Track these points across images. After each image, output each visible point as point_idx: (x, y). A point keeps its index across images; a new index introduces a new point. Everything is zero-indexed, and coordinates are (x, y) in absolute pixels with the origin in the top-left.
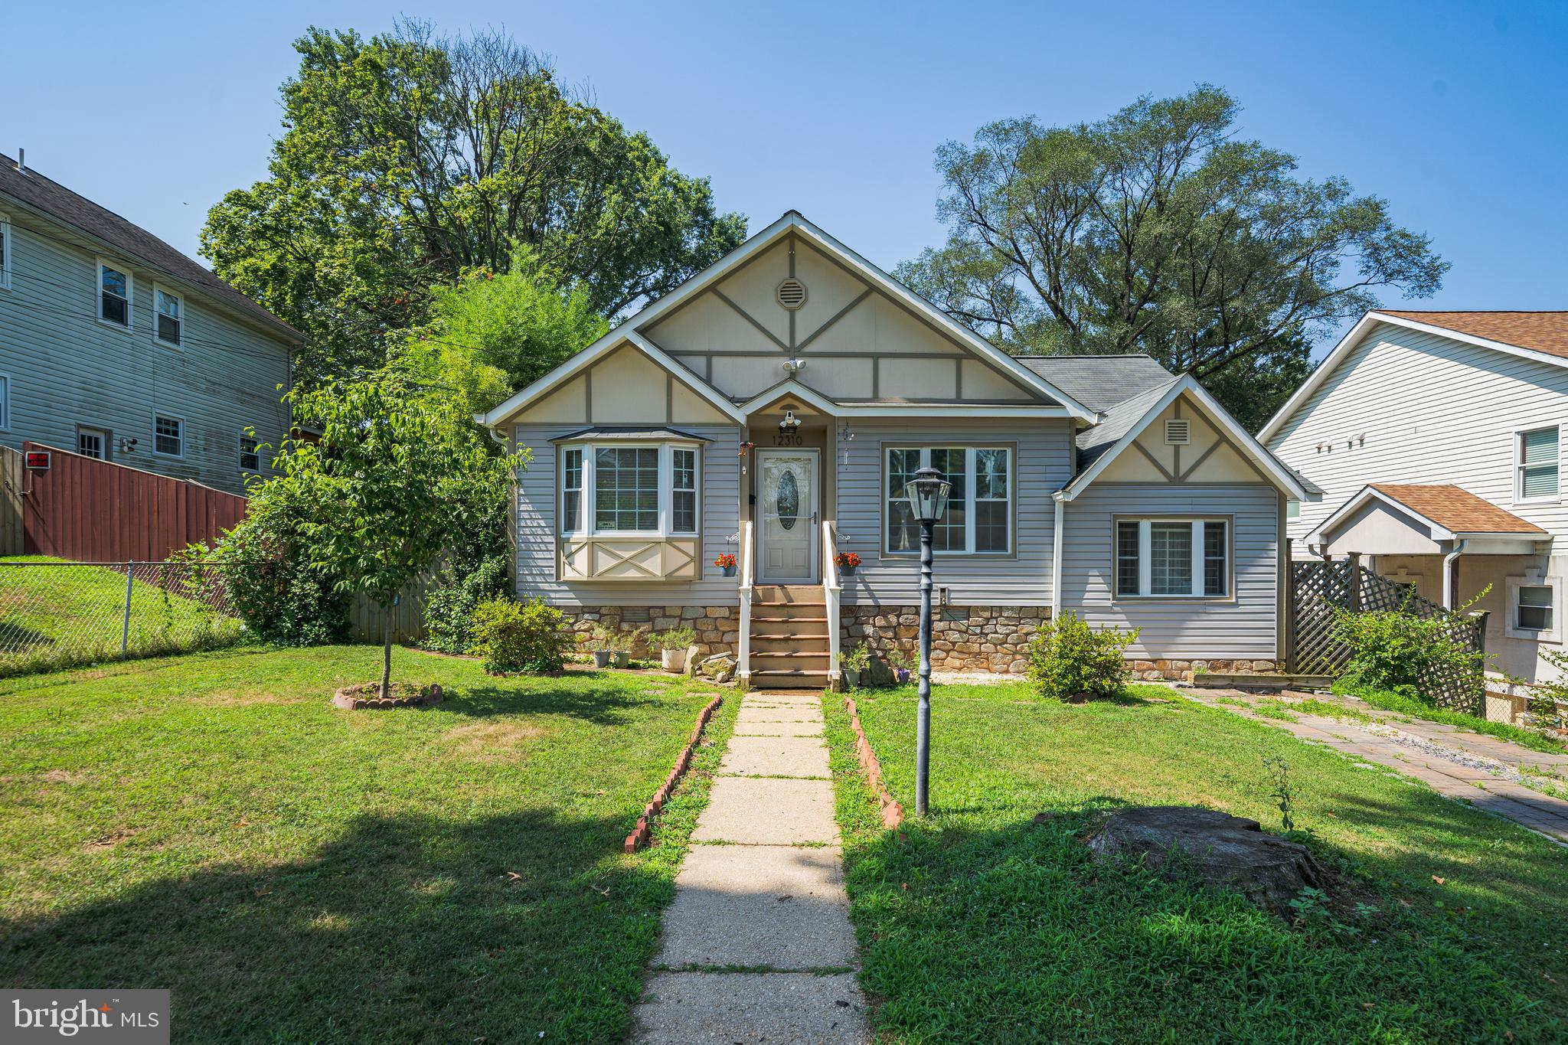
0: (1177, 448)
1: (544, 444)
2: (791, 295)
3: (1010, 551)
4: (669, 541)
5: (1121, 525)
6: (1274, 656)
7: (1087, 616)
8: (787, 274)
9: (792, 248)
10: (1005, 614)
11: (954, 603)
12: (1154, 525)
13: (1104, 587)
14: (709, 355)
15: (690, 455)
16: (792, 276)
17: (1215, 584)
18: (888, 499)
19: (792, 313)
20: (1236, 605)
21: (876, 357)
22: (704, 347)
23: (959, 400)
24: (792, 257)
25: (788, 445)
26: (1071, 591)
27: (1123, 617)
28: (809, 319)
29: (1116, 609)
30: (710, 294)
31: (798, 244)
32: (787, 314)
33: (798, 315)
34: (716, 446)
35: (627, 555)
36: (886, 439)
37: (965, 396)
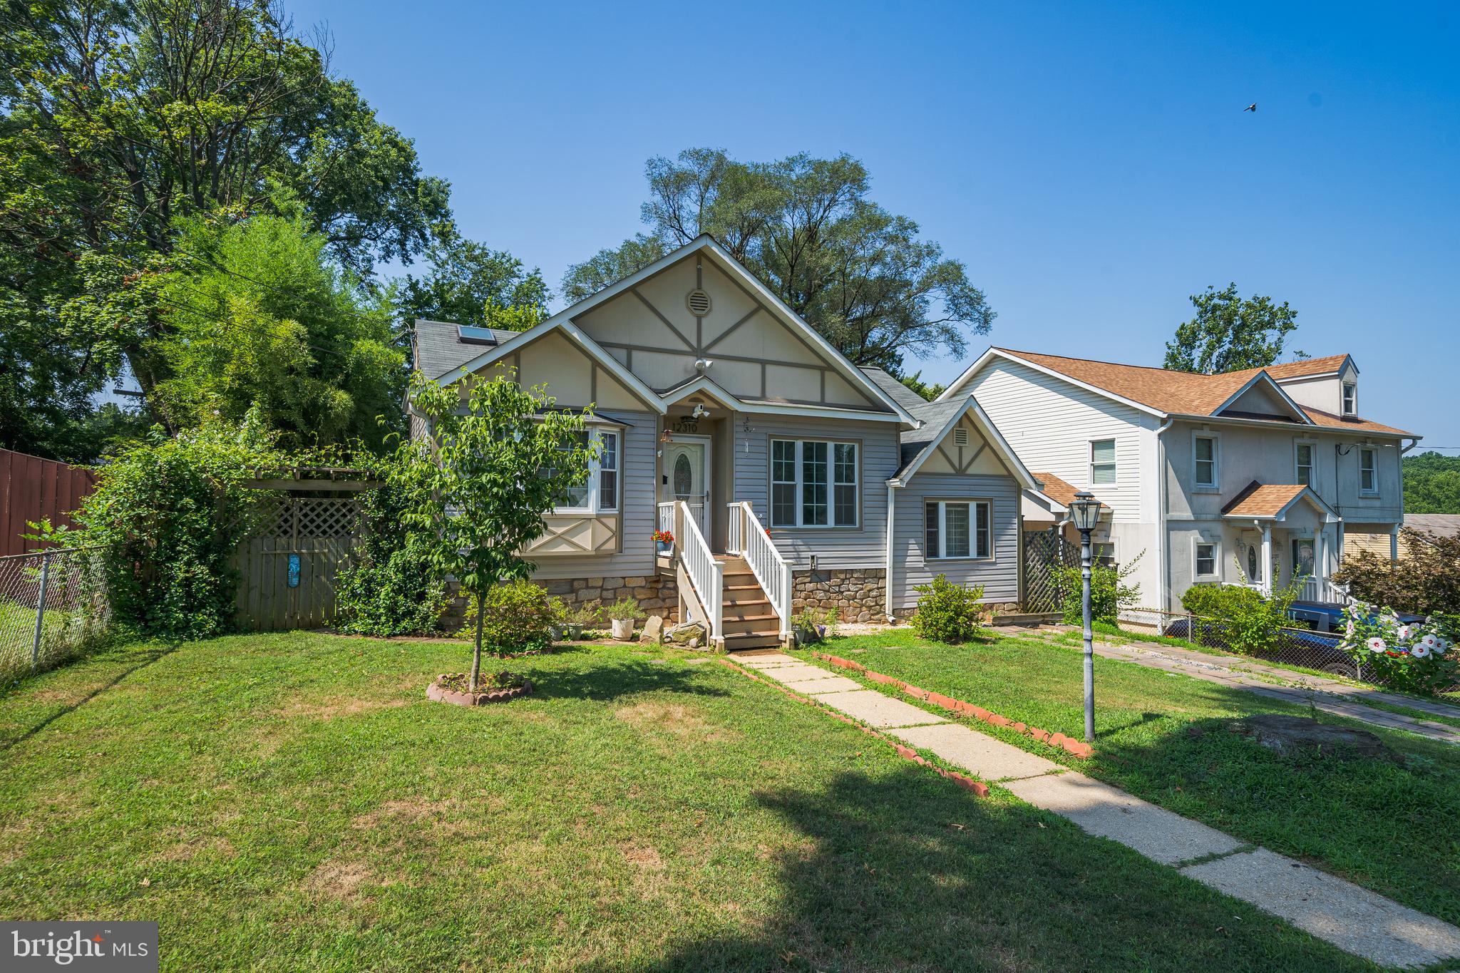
0: (960, 448)
2: (699, 303)
3: (857, 526)
4: (598, 517)
5: (928, 504)
6: (1016, 599)
7: (908, 575)
8: (693, 284)
9: (699, 263)
10: (855, 576)
11: (820, 567)
12: (947, 505)
13: (919, 552)
14: (630, 348)
15: (612, 437)
16: (699, 287)
17: (983, 550)
18: (772, 482)
19: (699, 319)
20: (995, 563)
21: (764, 363)
22: (625, 341)
23: (822, 403)
24: (699, 271)
25: (685, 432)
26: (899, 556)
27: (930, 575)
28: (714, 324)
29: (927, 569)
30: (630, 293)
31: (704, 261)
32: (695, 320)
33: (704, 321)
34: (635, 431)
35: (560, 530)
36: (771, 432)
37: (827, 400)
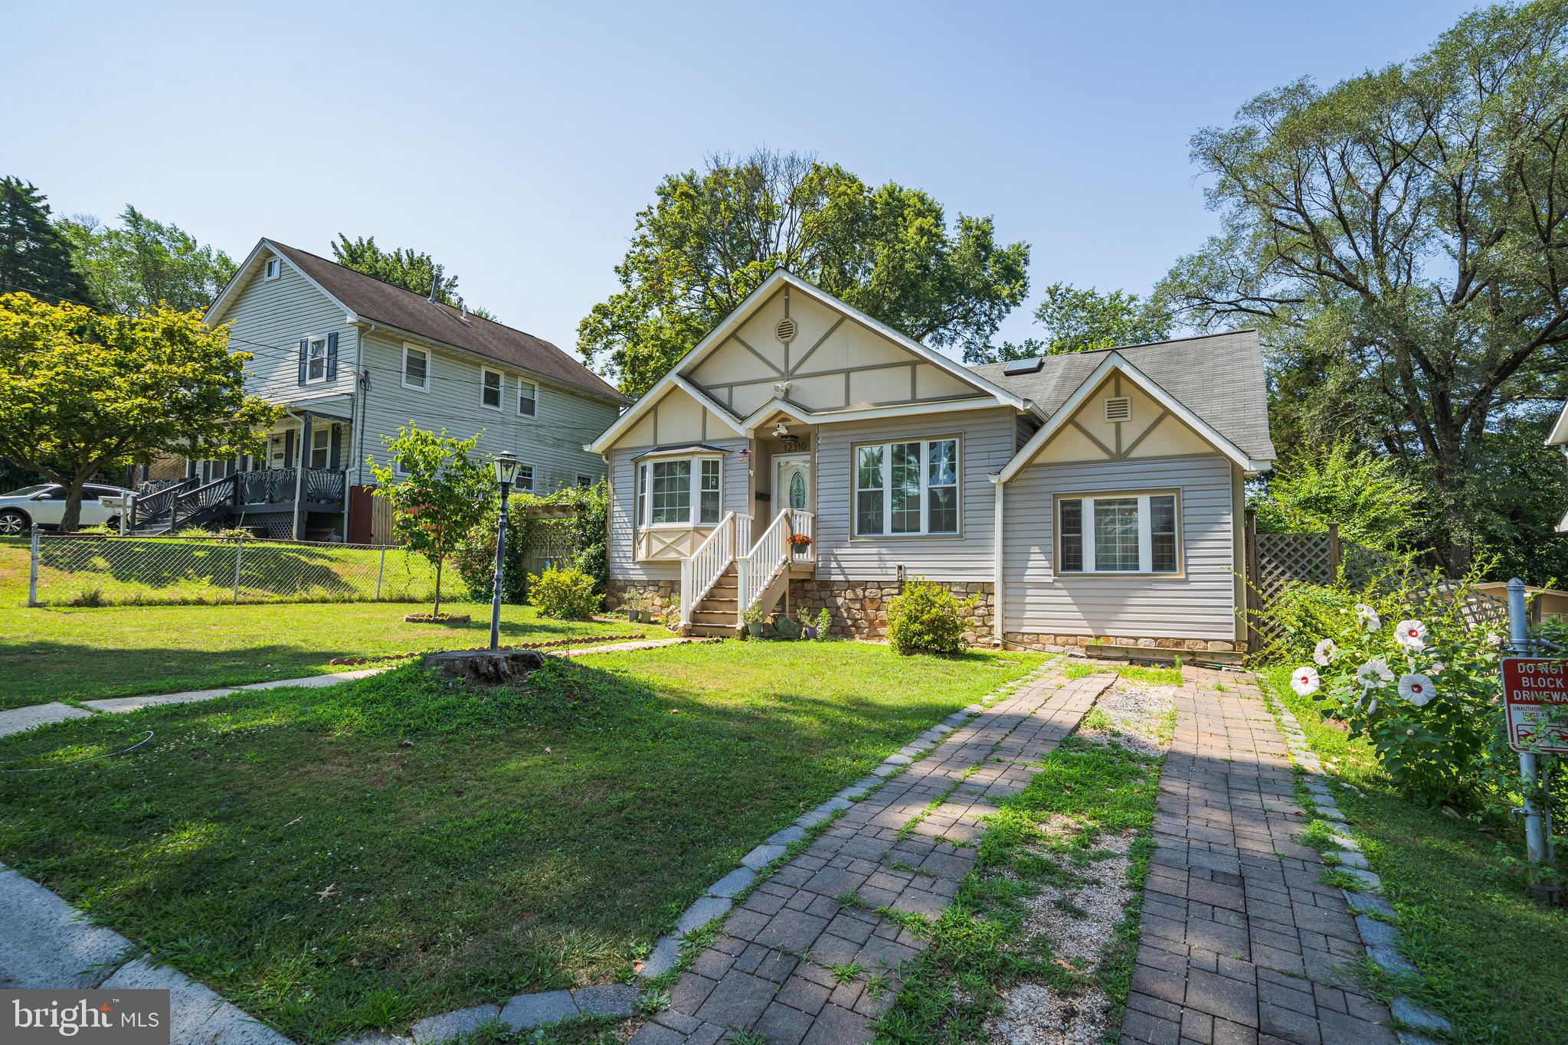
0: (1118, 425)
1: (629, 462)
2: (786, 331)
3: (958, 532)
4: (696, 530)
5: (1064, 504)
6: (1232, 637)
7: (1029, 592)
8: (782, 315)
9: (787, 294)
10: (954, 589)
11: (910, 578)
12: (1097, 503)
13: (1046, 564)
14: (731, 386)
15: (716, 463)
16: (787, 316)
17: (1164, 559)
18: (857, 490)
19: (787, 344)
20: (1186, 581)
21: (847, 372)
22: (728, 381)
23: (914, 400)
24: (787, 301)
25: (795, 451)
26: (1010, 570)
27: (1065, 593)
28: (798, 349)
29: (1057, 585)
30: (732, 341)
31: (792, 291)
32: (782, 347)
33: (791, 346)
34: (733, 455)
35: (669, 541)
36: (853, 439)
37: (919, 396)
